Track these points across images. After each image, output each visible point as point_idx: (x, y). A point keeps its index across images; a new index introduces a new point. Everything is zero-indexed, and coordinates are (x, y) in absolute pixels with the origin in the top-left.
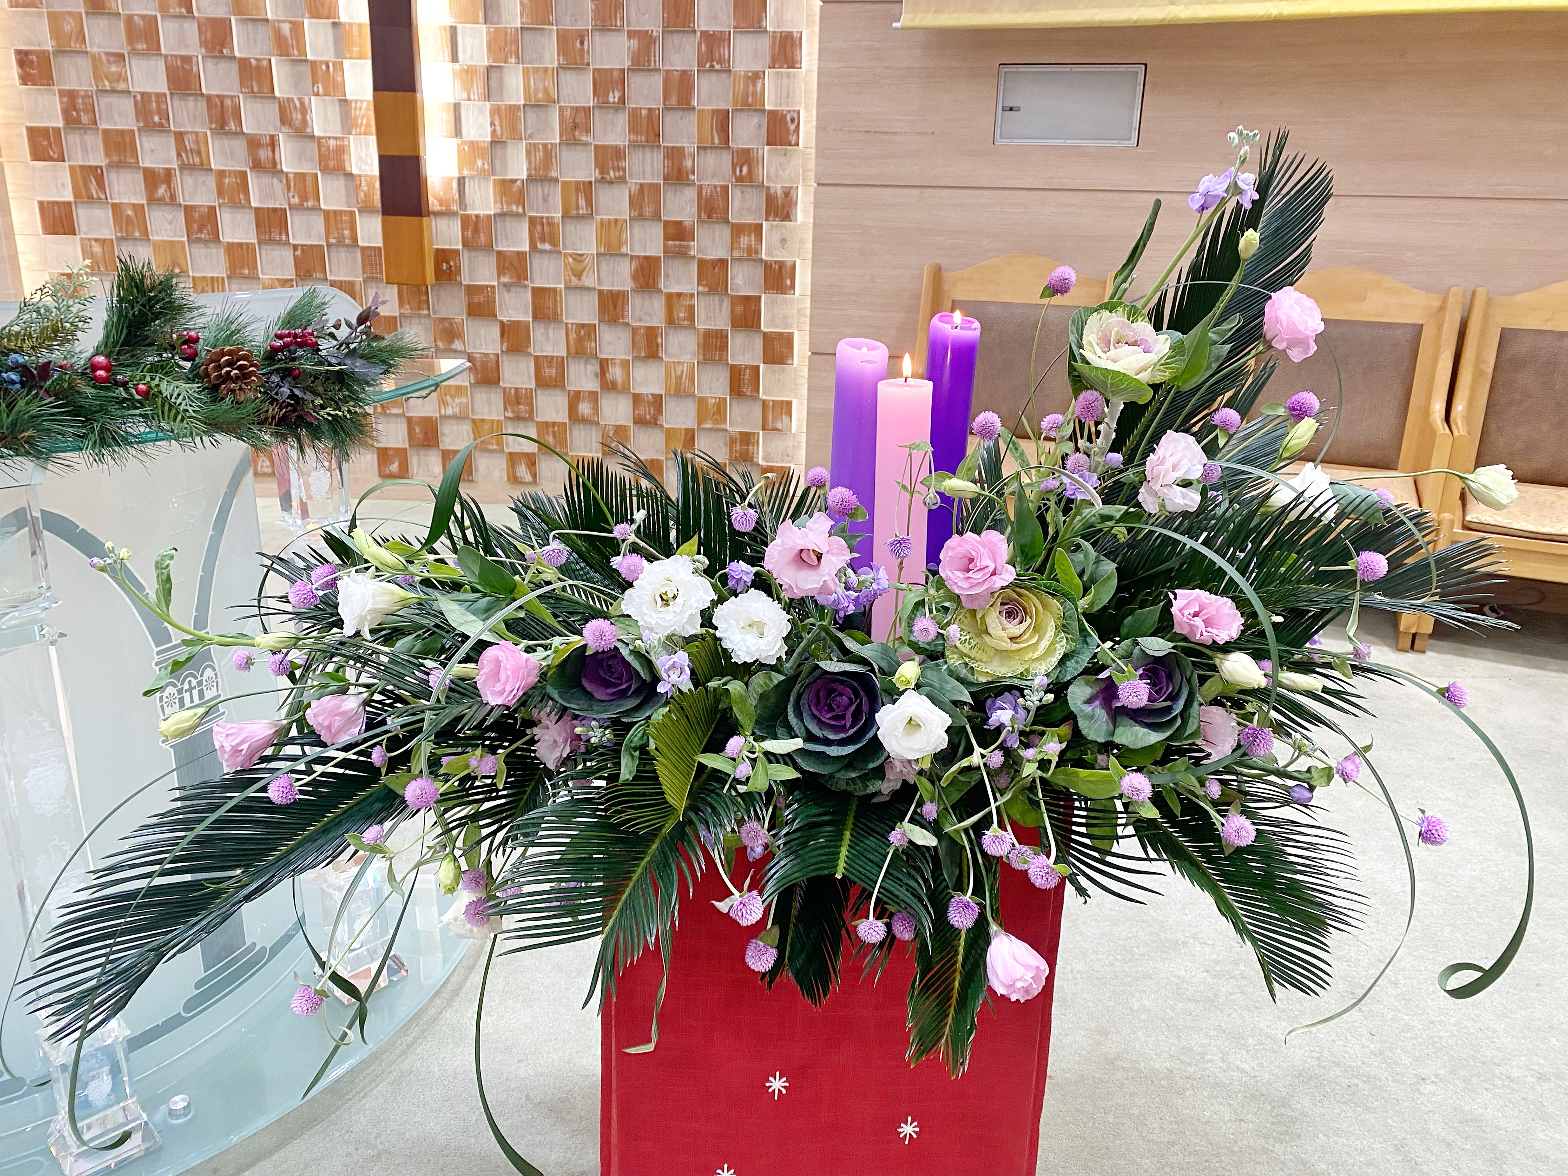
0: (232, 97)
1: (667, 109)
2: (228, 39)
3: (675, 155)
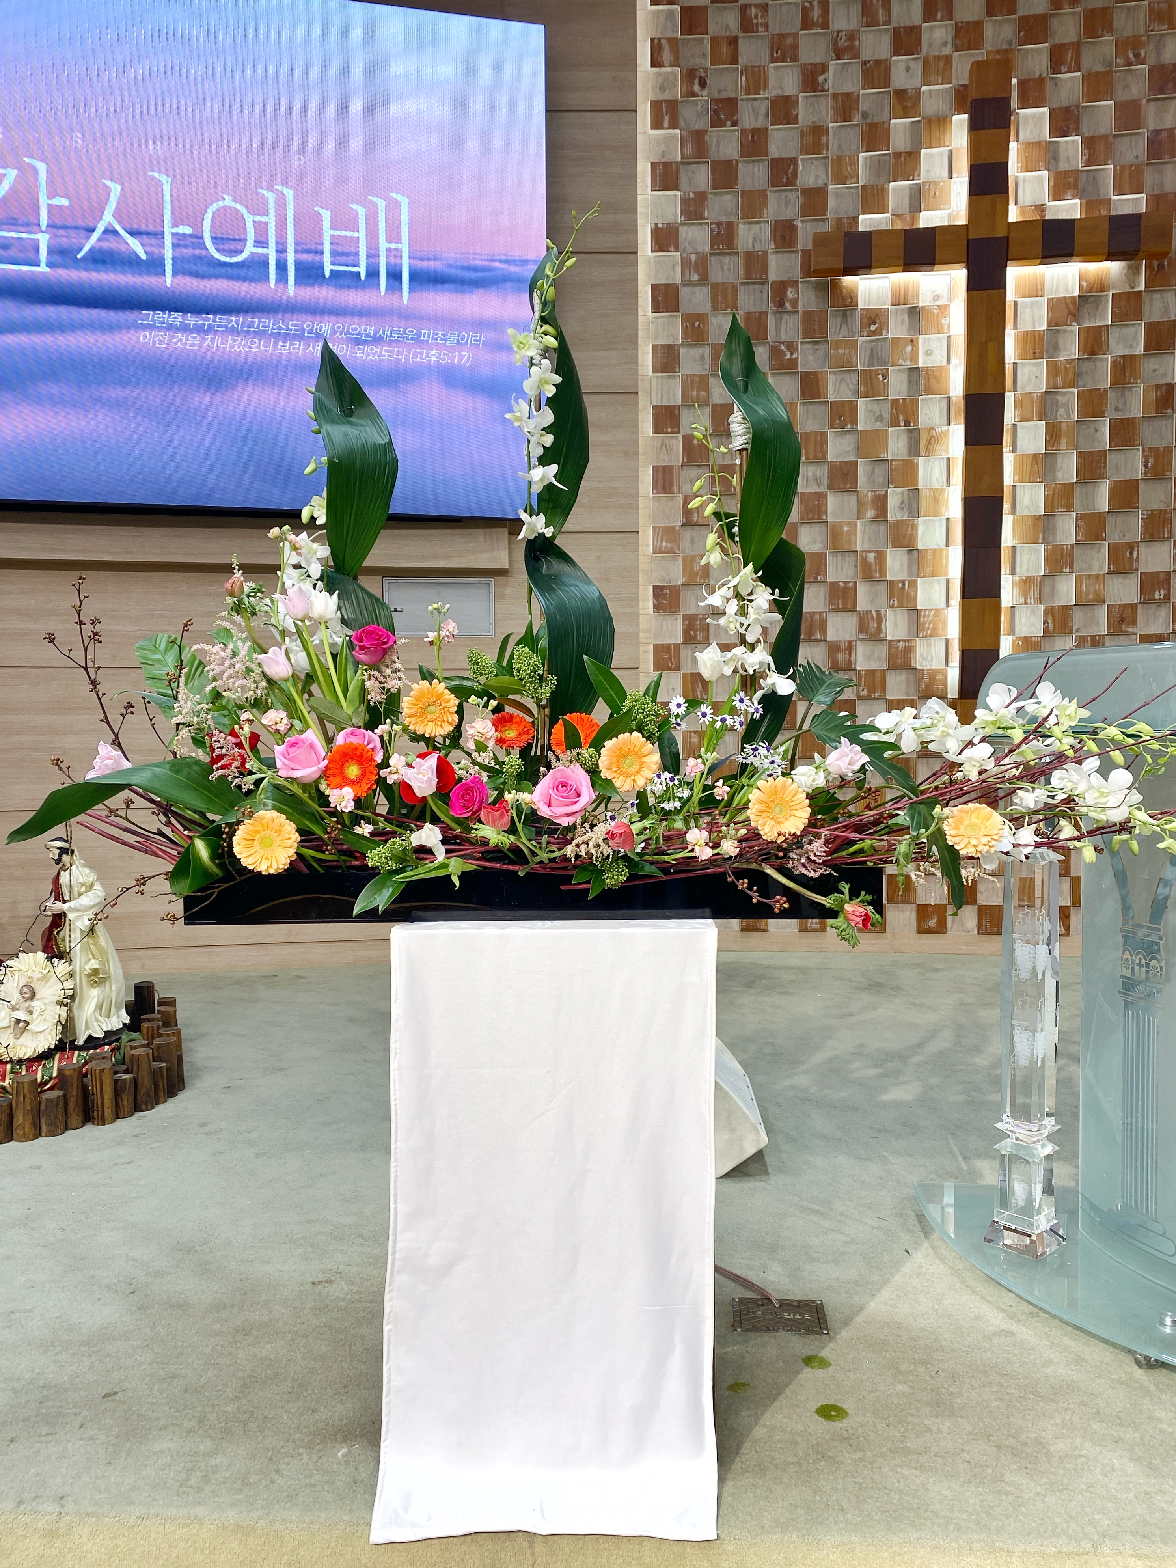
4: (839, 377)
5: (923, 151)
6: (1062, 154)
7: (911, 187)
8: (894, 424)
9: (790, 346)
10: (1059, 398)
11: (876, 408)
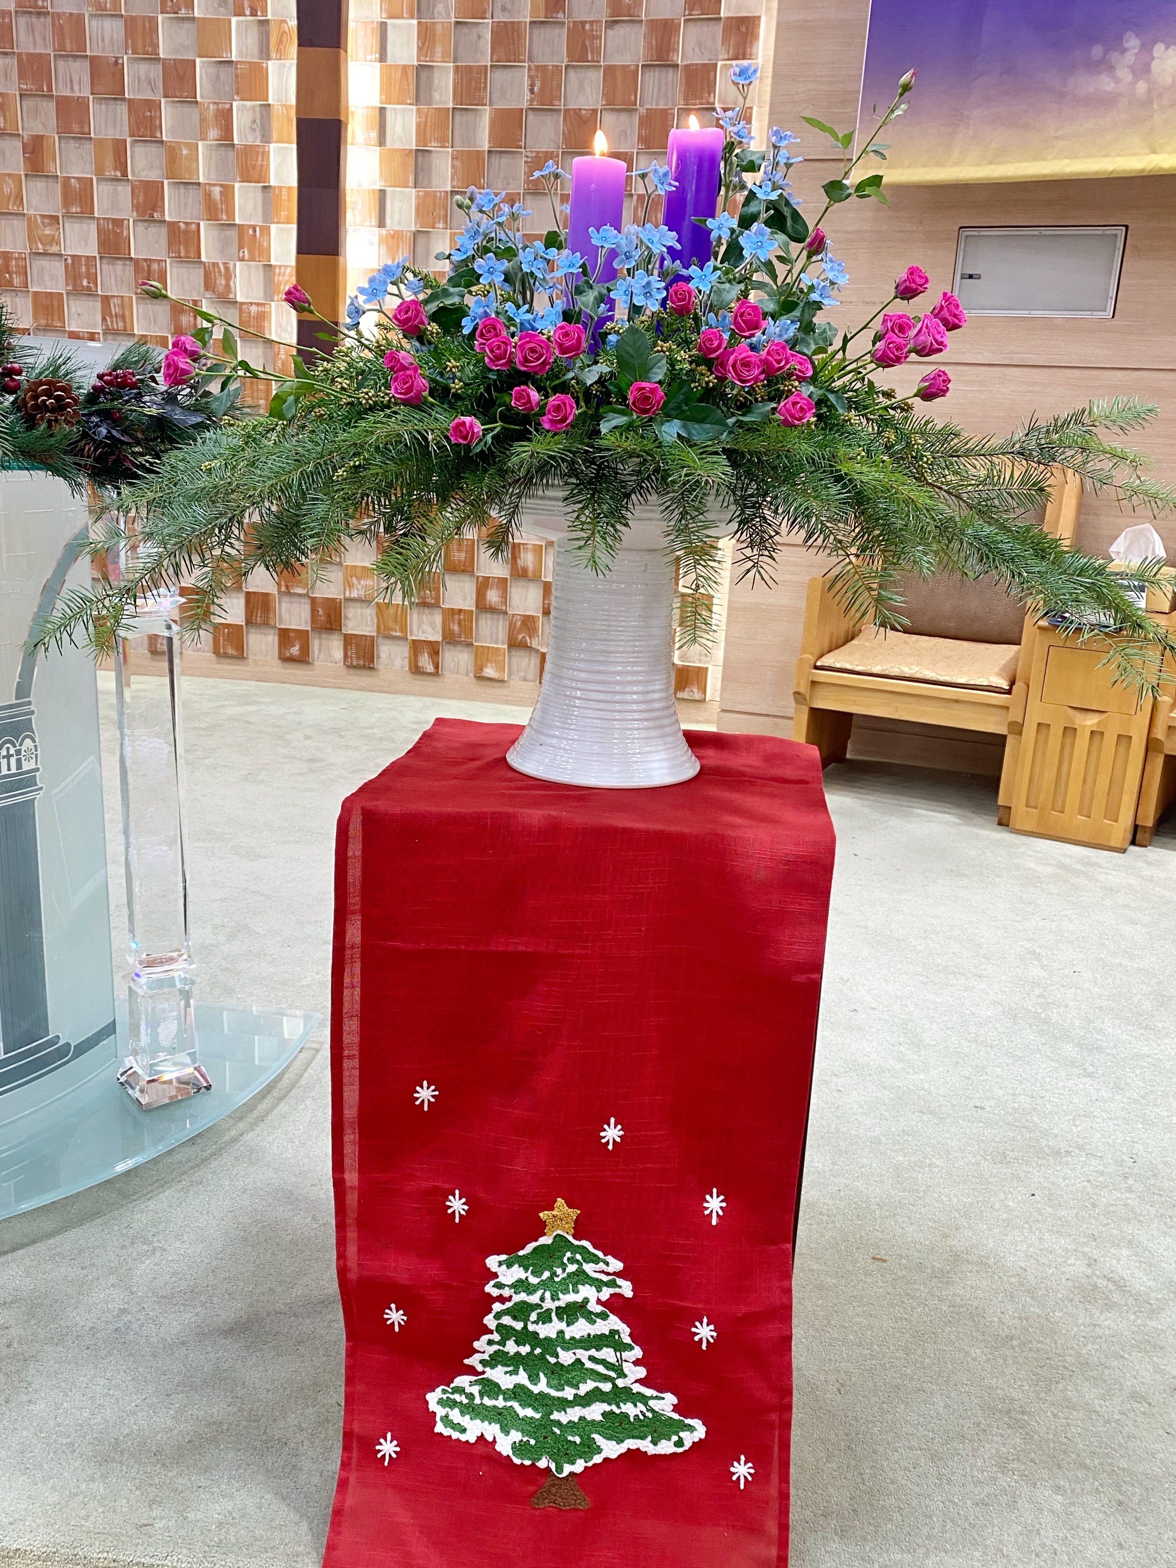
0: (159, 261)
2: (160, 204)
8: (239, 11)
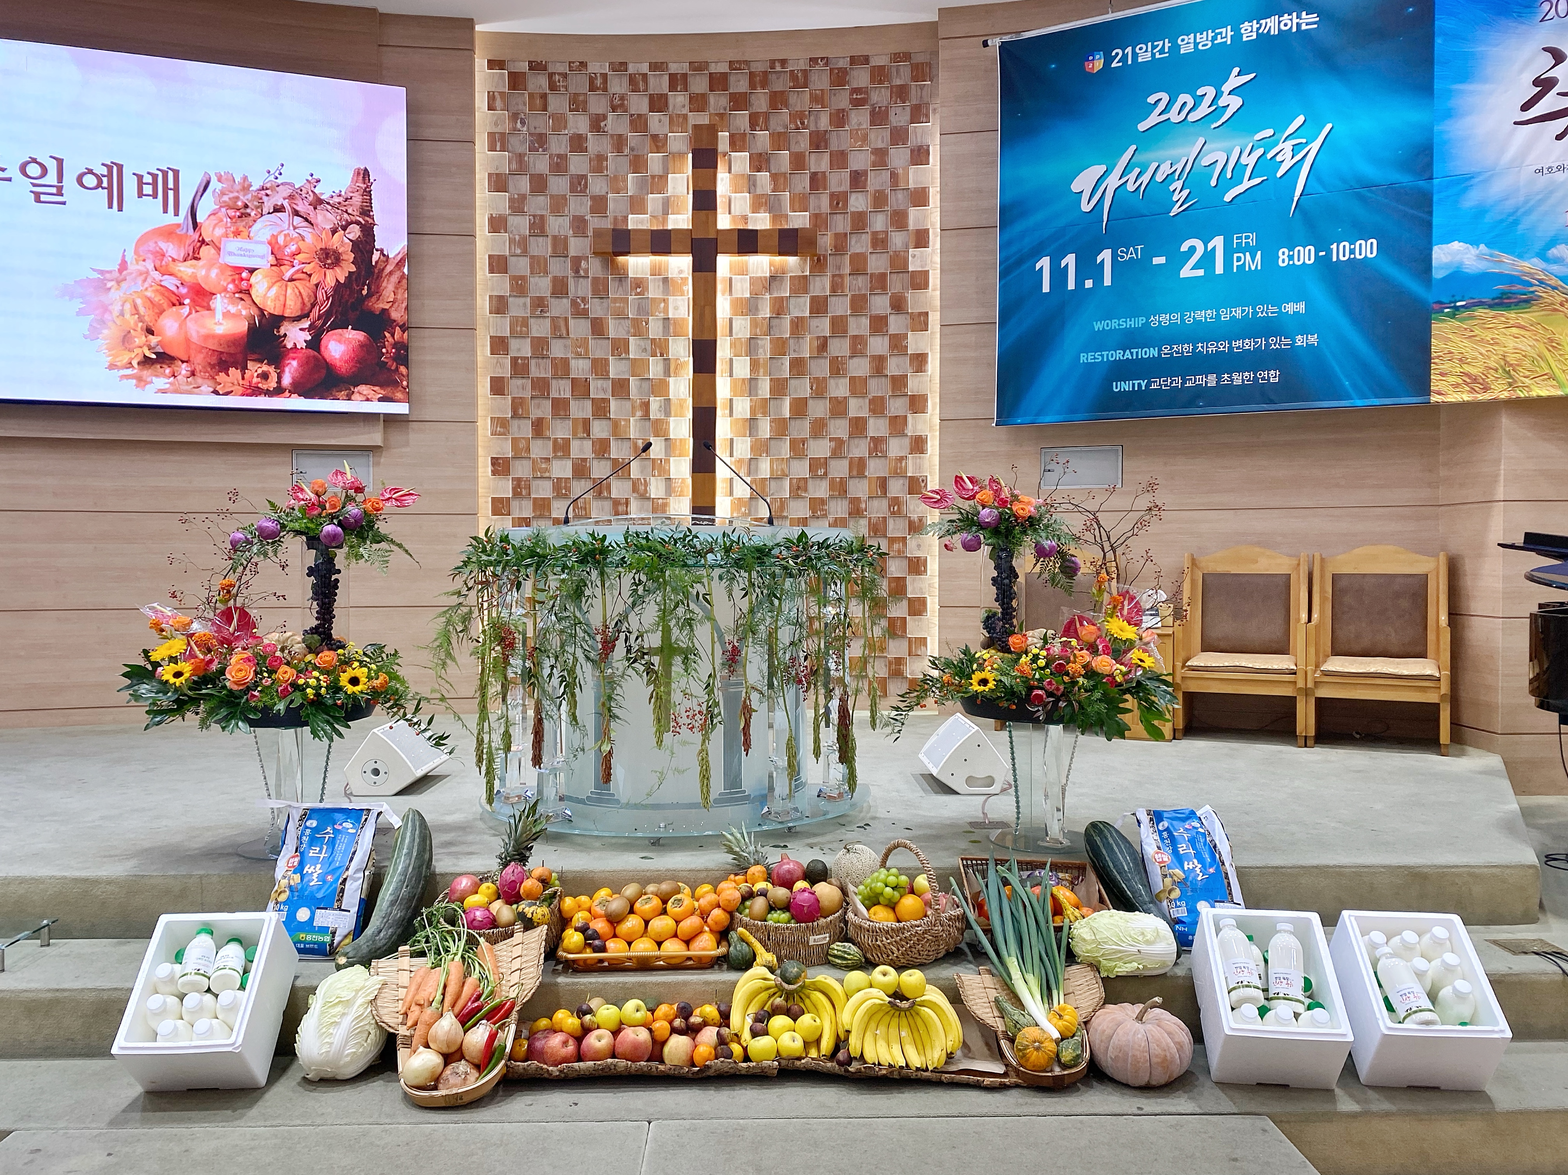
1: (850, 477)
3: (855, 502)
4: (617, 321)
5: (670, 176)
6: (758, 182)
7: (663, 198)
8: (654, 355)
9: (584, 299)
10: (759, 342)
11: (642, 343)
